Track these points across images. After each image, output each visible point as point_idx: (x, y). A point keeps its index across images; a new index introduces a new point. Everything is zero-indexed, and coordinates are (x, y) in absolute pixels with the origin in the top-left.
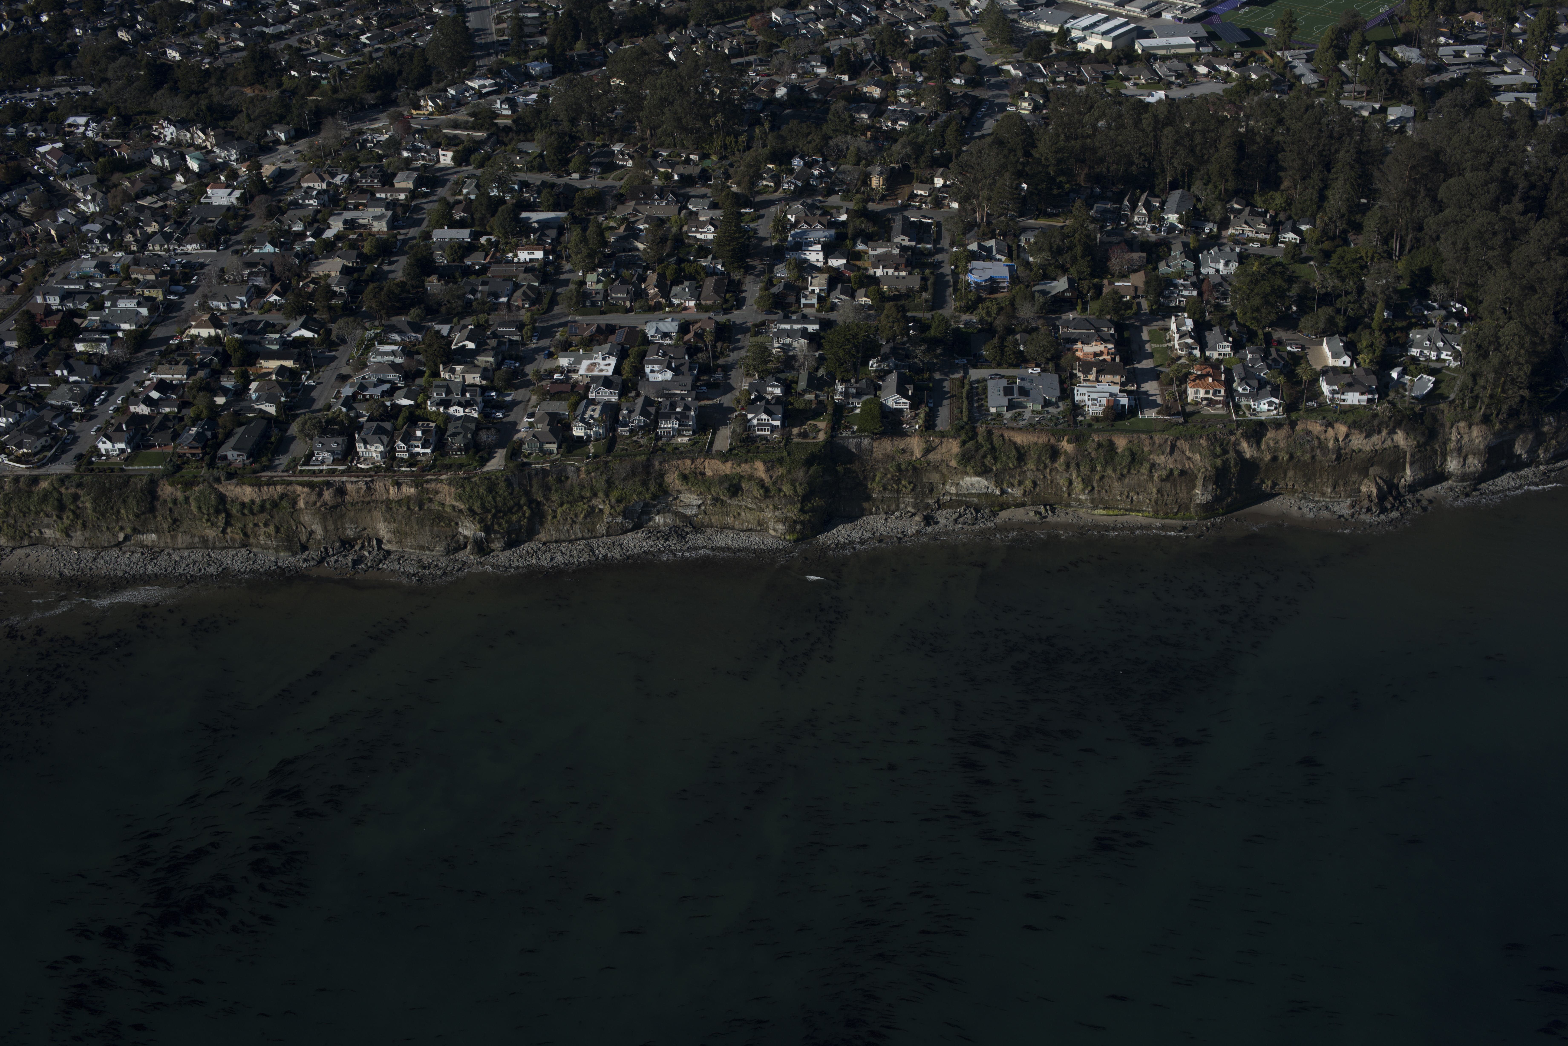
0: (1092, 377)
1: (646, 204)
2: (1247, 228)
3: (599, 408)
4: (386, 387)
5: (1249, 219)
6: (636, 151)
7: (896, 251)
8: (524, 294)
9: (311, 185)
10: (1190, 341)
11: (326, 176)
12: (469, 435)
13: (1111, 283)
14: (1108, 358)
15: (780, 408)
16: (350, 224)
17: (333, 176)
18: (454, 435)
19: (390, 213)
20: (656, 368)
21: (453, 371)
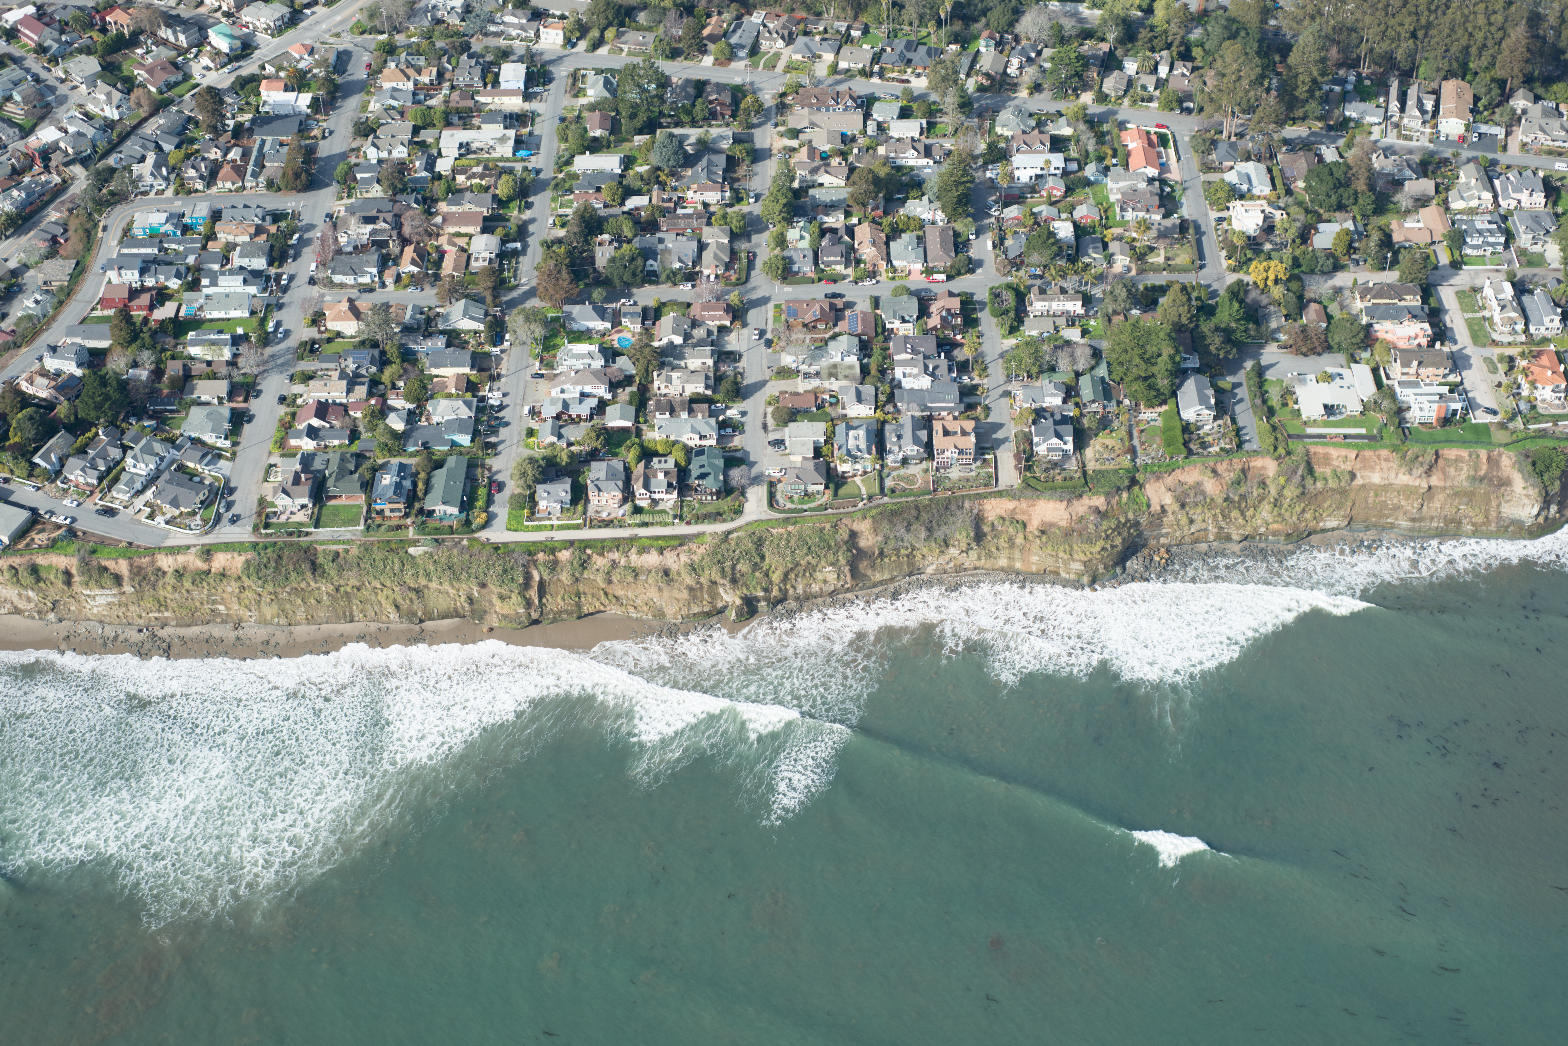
0: (1412, 370)
1: (819, 109)
2: (1542, 137)
3: (861, 433)
4: (593, 402)
5: (1543, 122)
6: (784, 27)
7: (1143, 185)
8: (716, 257)
9: (394, 84)
10: (1514, 315)
11: (411, 72)
12: (721, 478)
13: (1401, 226)
14: (1424, 342)
15: (1070, 428)
16: (465, 148)
17: (419, 72)
18: (703, 476)
19: (511, 133)
20: (908, 370)
21: (669, 380)
